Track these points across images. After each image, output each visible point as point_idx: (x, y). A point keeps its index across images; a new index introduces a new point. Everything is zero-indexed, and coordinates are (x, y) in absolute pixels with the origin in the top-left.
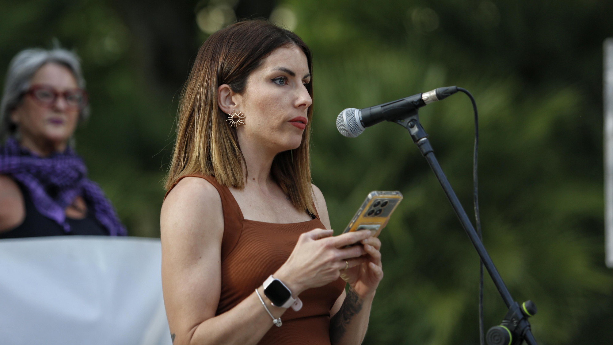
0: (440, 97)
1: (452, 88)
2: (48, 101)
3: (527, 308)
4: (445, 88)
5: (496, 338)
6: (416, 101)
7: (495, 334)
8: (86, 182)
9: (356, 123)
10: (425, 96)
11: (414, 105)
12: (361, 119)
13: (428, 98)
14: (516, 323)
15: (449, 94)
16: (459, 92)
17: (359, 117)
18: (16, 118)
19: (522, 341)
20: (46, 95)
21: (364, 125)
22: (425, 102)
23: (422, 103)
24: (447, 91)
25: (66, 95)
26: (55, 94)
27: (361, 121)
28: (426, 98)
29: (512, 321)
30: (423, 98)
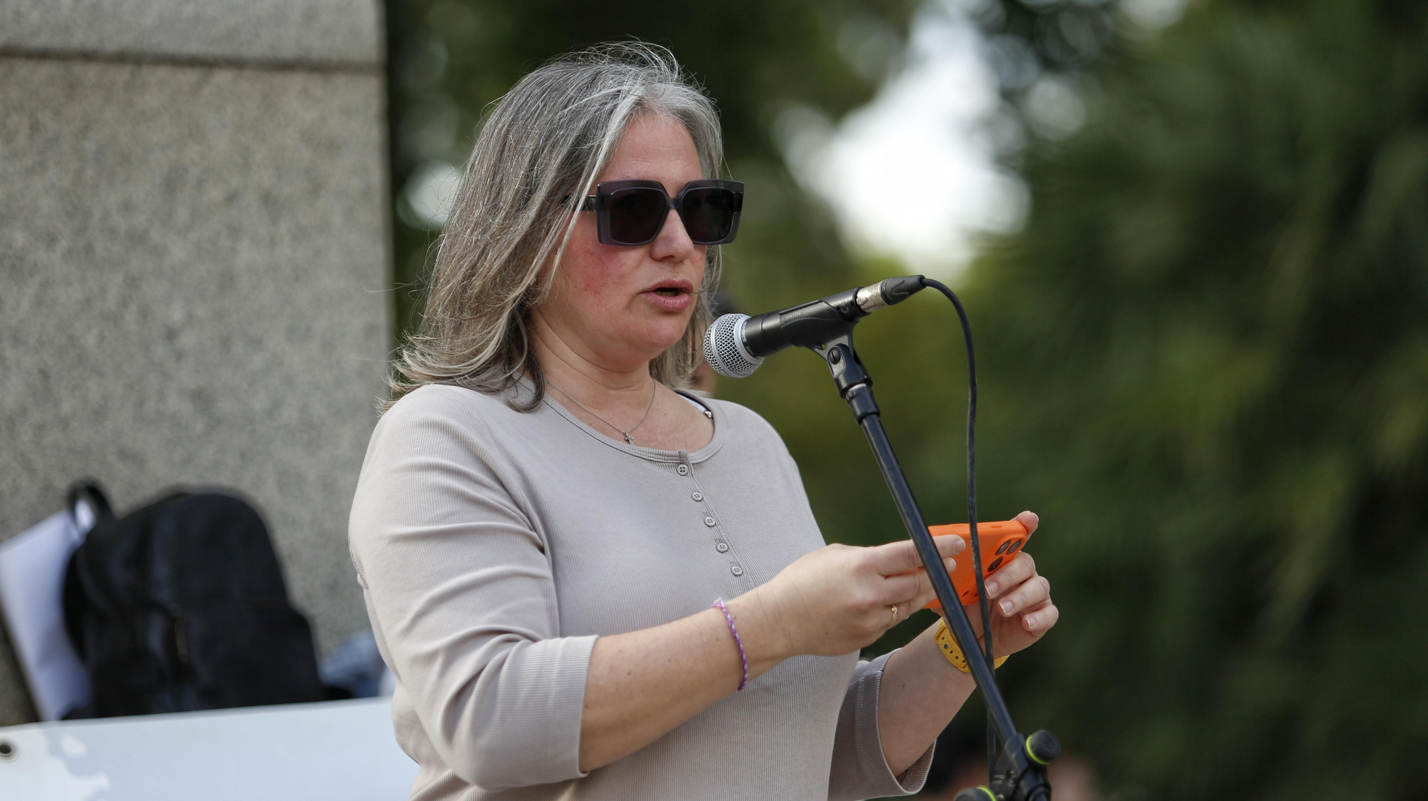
0: (886, 299)
9: (734, 348)
10: (864, 295)
11: (842, 315)
12: (745, 340)
13: (867, 300)
15: (906, 293)
17: (741, 336)
21: (753, 354)
22: (862, 307)
23: (858, 309)
24: (902, 286)
27: (745, 344)
28: (864, 299)
29: (1007, 777)
30: (858, 300)
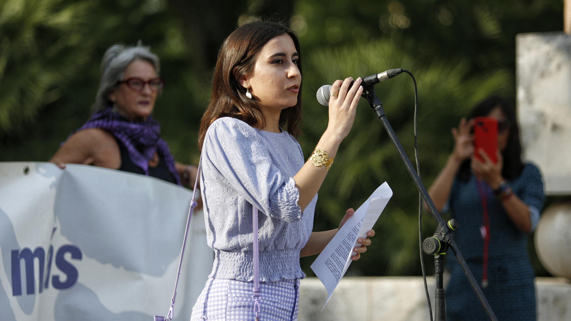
0: (390, 76)
1: (398, 70)
2: (138, 88)
3: (451, 225)
4: (394, 70)
5: (430, 245)
6: (373, 79)
7: (428, 243)
8: (160, 142)
11: (372, 82)
14: (444, 235)
15: (397, 74)
16: (403, 72)
18: (113, 98)
19: (448, 247)
20: (137, 84)
22: (379, 80)
23: (377, 80)
24: (395, 72)
25: (150, 82)
26: (142, 82)
28: (380, 77)
29: (441, 234)
30: (378, 77)
